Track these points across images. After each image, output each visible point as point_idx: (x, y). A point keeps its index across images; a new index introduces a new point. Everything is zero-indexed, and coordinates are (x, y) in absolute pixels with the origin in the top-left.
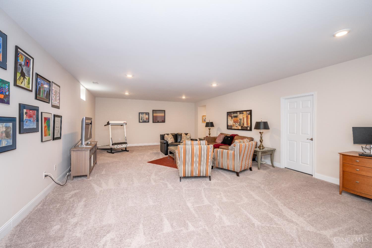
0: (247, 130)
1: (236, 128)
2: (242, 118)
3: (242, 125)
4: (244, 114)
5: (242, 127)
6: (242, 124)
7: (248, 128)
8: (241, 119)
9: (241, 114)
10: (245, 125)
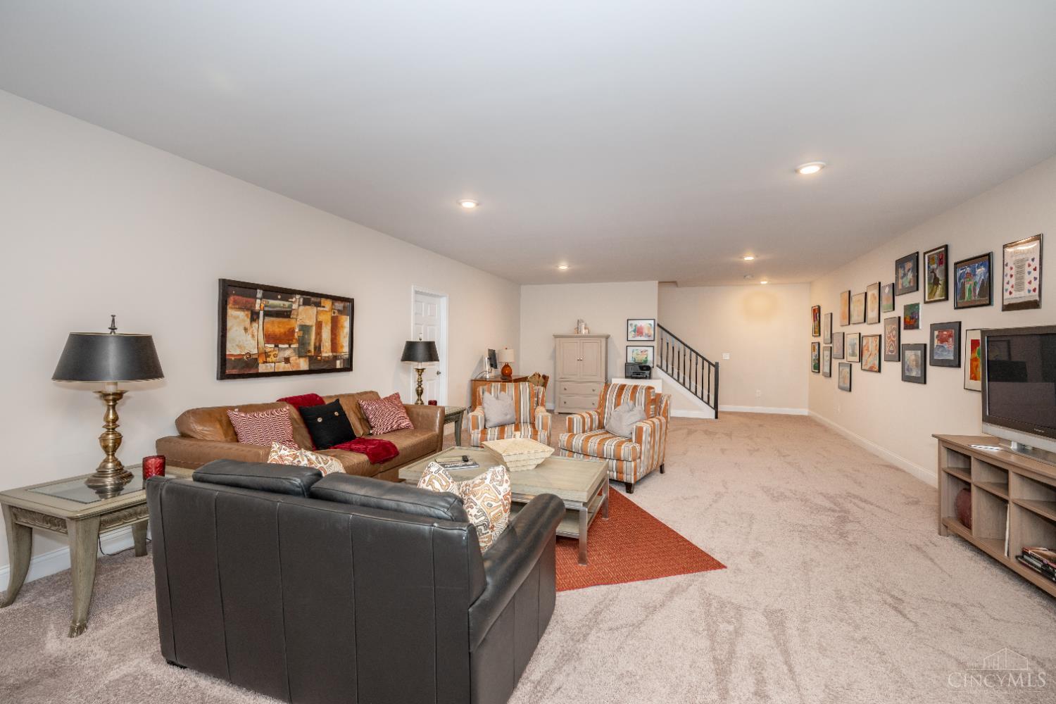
0: (335, 370)
1: (282, 367)
2: (311, 322)
3: (313, 354)
4: (324, 307)
5: (312, 360)
6: (312, 348)
7: (338, 362)
8: (305, 329)
9: (309, 305)
10: (326, 352)
